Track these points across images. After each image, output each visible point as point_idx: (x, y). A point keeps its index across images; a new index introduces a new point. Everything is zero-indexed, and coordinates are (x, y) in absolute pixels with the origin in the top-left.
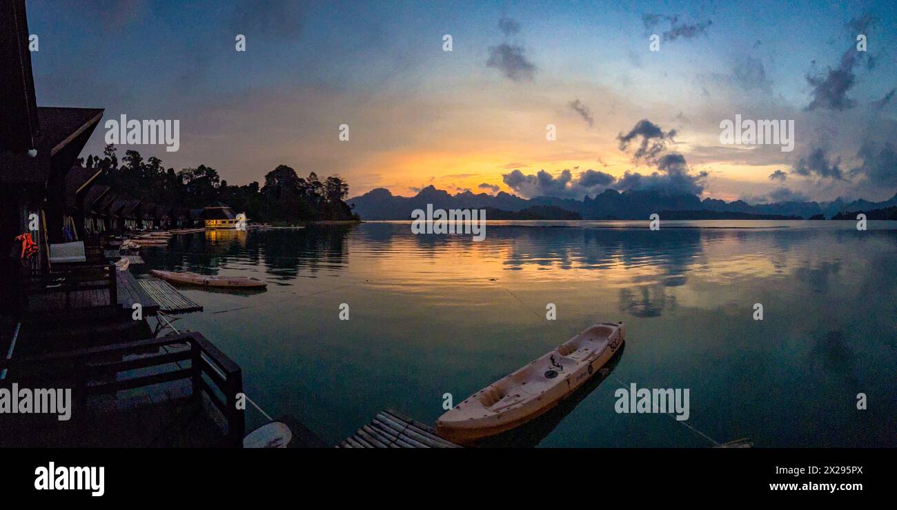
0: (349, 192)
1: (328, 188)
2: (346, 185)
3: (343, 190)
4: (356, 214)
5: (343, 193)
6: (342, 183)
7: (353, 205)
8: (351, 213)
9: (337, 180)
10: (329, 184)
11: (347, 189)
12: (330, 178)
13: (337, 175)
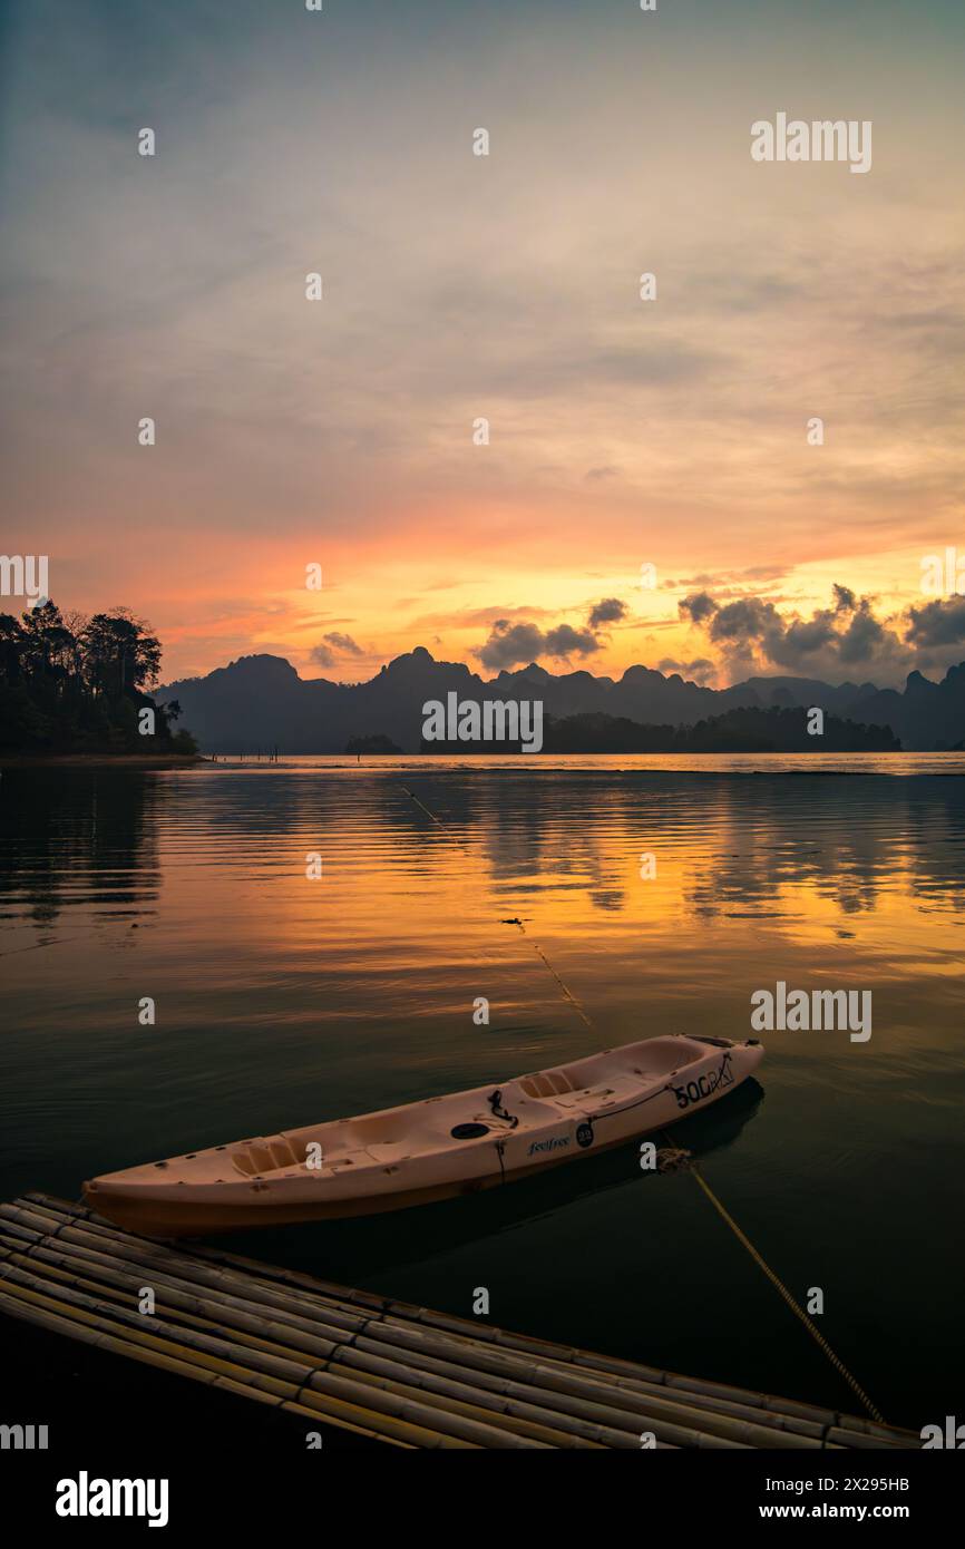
0: (161, 662)
1: (93, 650)
2: (152, 643)
3: (142, 658)
4: (184, 734)
5: (143, 668)
6: (141, 637)
7: (175, 706)
8: (169, 731)
9: (124, 628)
10: (98, 637)
11: (155, 656)
12: (100, 618)
13: (123, 609)
